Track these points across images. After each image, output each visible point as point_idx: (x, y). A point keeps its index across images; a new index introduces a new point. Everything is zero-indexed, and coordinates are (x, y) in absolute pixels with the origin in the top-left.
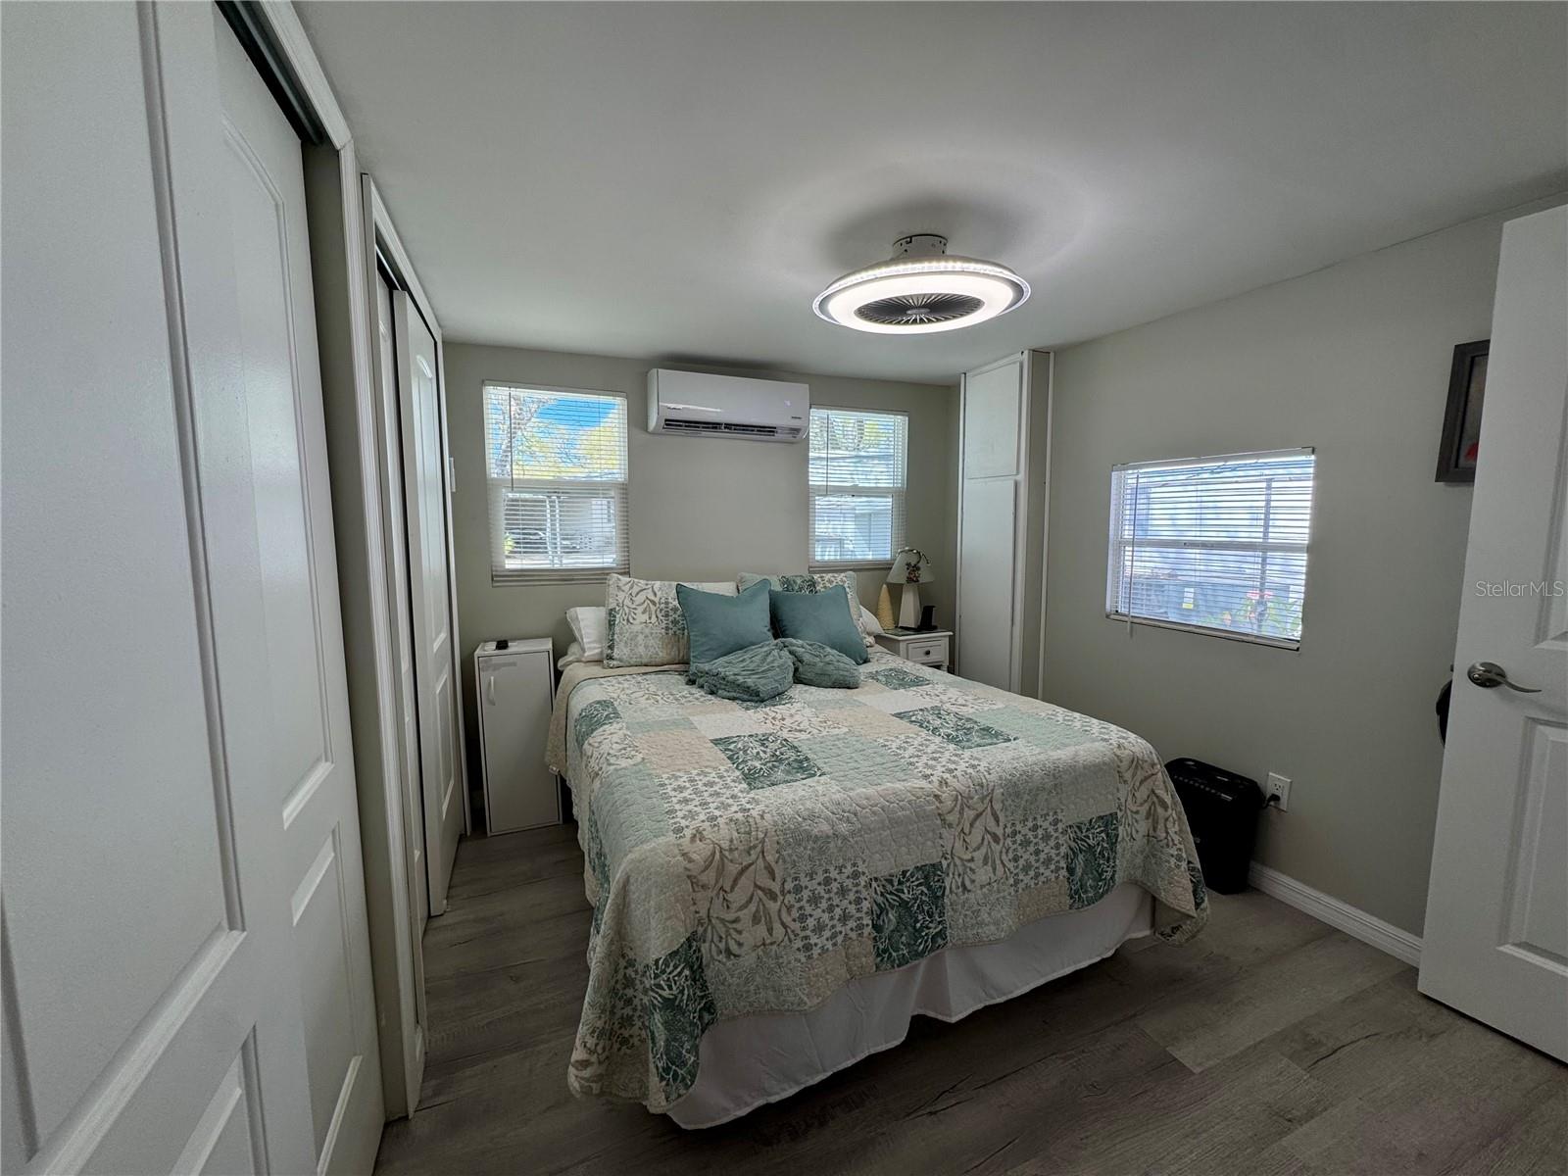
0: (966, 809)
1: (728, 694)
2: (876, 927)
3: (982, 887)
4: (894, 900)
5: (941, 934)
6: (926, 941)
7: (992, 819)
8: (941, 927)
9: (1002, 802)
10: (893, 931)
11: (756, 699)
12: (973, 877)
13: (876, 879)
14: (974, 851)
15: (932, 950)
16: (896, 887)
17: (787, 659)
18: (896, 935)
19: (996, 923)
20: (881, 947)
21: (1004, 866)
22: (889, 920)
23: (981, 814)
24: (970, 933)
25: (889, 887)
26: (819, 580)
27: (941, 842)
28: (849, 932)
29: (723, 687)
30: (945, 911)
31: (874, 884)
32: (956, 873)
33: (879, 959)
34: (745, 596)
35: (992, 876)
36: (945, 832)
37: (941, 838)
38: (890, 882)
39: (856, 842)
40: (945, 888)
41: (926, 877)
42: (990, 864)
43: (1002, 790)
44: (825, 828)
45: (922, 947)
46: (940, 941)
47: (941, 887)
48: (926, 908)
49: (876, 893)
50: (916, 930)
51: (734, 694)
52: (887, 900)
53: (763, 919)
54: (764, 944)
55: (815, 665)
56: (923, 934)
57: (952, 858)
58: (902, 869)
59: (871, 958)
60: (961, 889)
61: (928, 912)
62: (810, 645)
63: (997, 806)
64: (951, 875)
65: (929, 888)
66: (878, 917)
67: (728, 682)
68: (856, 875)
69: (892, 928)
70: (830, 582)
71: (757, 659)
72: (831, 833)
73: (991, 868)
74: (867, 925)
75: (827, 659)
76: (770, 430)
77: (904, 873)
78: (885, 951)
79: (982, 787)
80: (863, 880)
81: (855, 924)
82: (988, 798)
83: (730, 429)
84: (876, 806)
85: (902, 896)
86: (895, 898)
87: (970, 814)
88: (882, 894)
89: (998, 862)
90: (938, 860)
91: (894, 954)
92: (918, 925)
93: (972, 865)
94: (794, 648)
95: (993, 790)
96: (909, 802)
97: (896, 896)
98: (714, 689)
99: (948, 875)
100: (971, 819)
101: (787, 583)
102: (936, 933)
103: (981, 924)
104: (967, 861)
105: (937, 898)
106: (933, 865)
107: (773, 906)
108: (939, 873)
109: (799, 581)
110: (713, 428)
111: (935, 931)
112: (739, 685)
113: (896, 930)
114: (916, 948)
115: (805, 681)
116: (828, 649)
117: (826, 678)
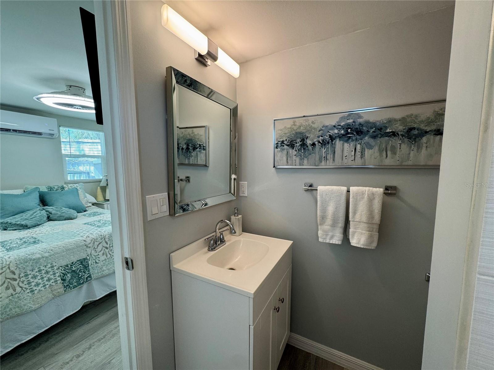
0: (95, 242)
1: (13, 229)
2: (63, 280)
3: (103, 261)
4: (69, 271)
5: (90, 276)
6: (84, 279)
7: (105, 243)
8: (89, 275)
9: (109, 238)
10: (70, 280)
11: (26, 228)
12: (99, 259)
13: (61, 267)
14: (99, 252)
15: (86, 282)
16: (69, 267)
17: (44, 213)
18: (71, 281)
19: (109, 269)
20: (66, 285)
21: (110, 254)
22: (68, 277)
23: (101, 243)
24: (100, 274)
25: (67, 268)
26: (66, 186)
27: (86, 252)
28: (52, 283)
29: (10, 226)
30: (90, 270)
31: (60, 268)
32: (93, 259)
33: (66, 288)
34: (27, 193)
35: (106, 258)
36: (88, 249)
37: (86, 251)
38: (67, 266)
39: (52, 258)
40: (89, 264)
41: (82, 262)
42: (105, 255)
43: (108, 236)
44: (38, 256)
45: (82, 282)
46: (89, 279)
47: (87, 264)
48: (82, 271)
49: (61, 270)
50: (79, 277)
51: (16, 228)
52: (66, 271)
53: (11, 287)
54: (12, 295)
55: (57, 214)
56: (82, 278)
57: (91, 255)
58: (72, 262)
59: (62, 289)
60: (95, 263)
61: (83, 272)
62: (56, 208)
63: (107, 240)
64: (91, 260)
65: (83, 265)
66: (63, 277)
67: (12, 224)
68: (52, 267)
69: (69, 279)
70: (71, 187)
71: (29, 215)
72: (41, 257)
73: (105, 256)
74: (59, 280)
75: (63, 212)
76: (40, 134)
77: (72, 263)
78: (67, 286)
79: (102, 236)
80: (55, 268)
81: (54, 281)
82: (104, 238)
83: (17, 132)
84: (61, 246)
85: (72, 269)
86: (70, 270)
87: (96, 243)
88: (64, 270)
89: (108, 254)
90: (86, 257)
91: (71, 286)
92: (80, 276)
93: (99, 256)
94: (48, 210)
95: (105, 236)
96: (74, 244)
97: (70, 269)
98: (5, 228)
99: (90, 260)
100: (97, 245)
101: (51, 189)
102: (87, 277)
103: (103, 271)
104: (96, 255)
105: (86, 267)
106: (84, 259)
107: (15, 283)
108: (86, 260)
109: (56, 187)
110: (6, 131)
111: (87, 276)
112: (18, 225)
113: (71, 279)
114: (80, 282)
115: (53, 220)
116: (64, 208)
117: (62, 218)
